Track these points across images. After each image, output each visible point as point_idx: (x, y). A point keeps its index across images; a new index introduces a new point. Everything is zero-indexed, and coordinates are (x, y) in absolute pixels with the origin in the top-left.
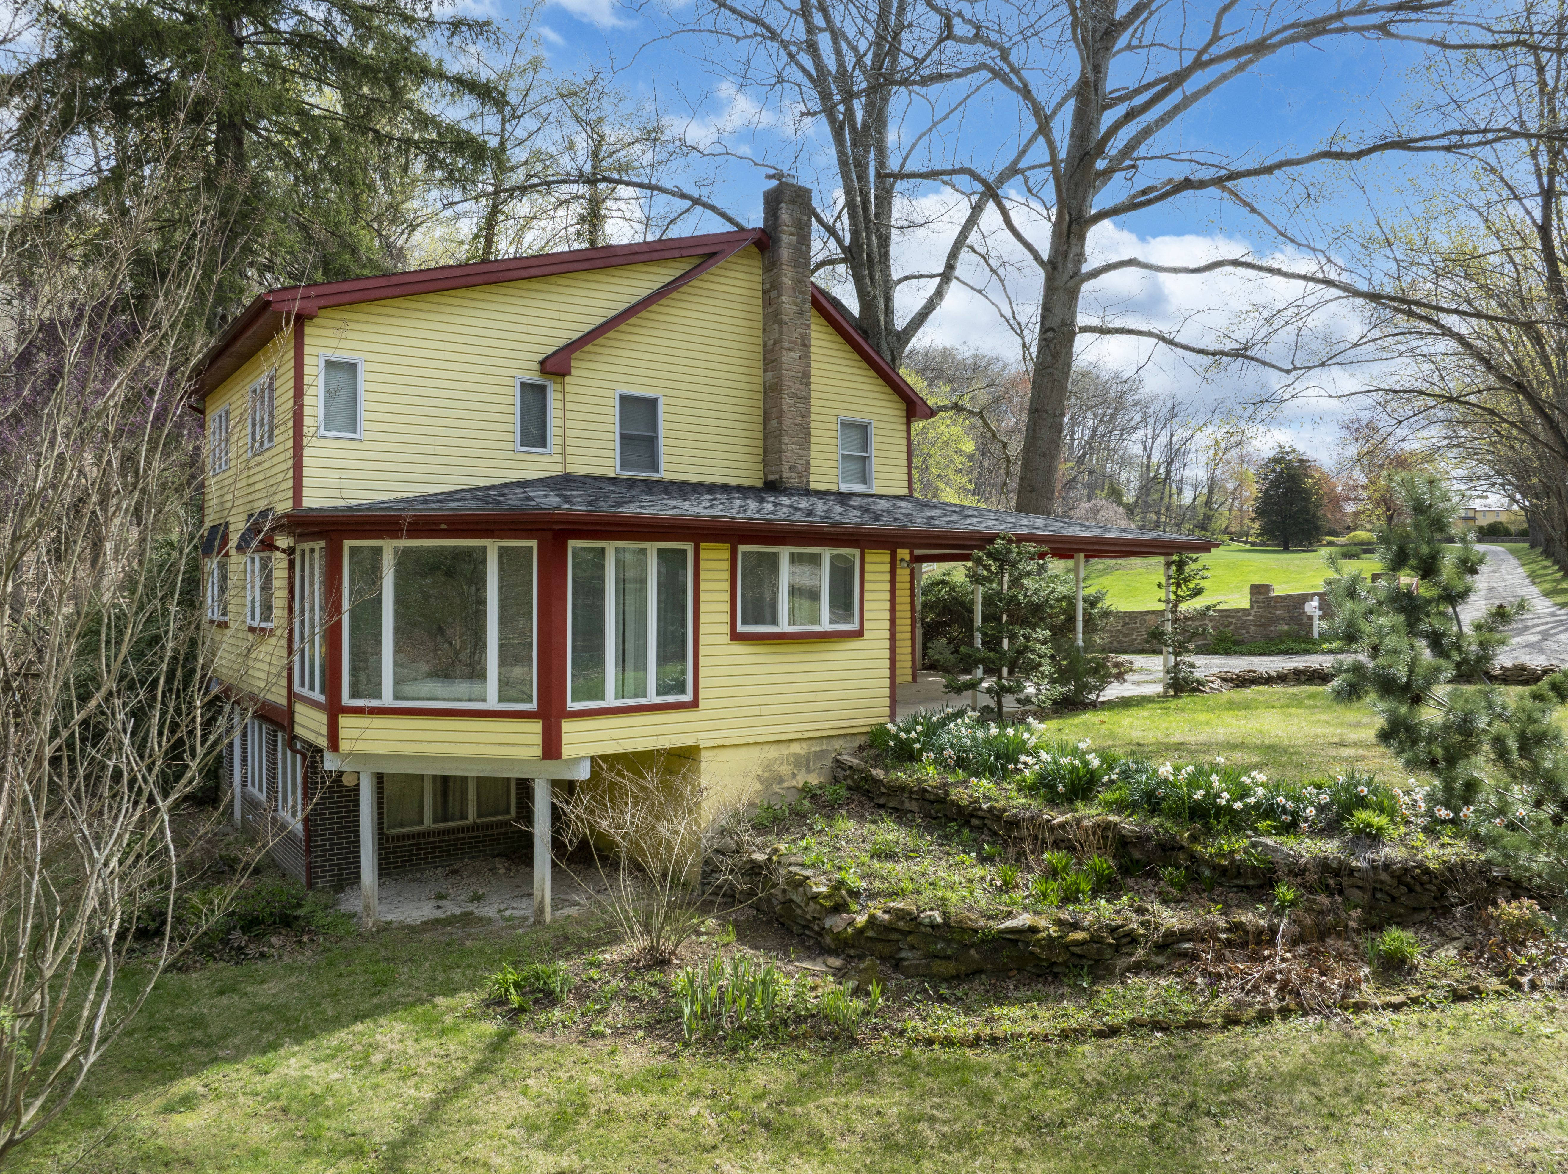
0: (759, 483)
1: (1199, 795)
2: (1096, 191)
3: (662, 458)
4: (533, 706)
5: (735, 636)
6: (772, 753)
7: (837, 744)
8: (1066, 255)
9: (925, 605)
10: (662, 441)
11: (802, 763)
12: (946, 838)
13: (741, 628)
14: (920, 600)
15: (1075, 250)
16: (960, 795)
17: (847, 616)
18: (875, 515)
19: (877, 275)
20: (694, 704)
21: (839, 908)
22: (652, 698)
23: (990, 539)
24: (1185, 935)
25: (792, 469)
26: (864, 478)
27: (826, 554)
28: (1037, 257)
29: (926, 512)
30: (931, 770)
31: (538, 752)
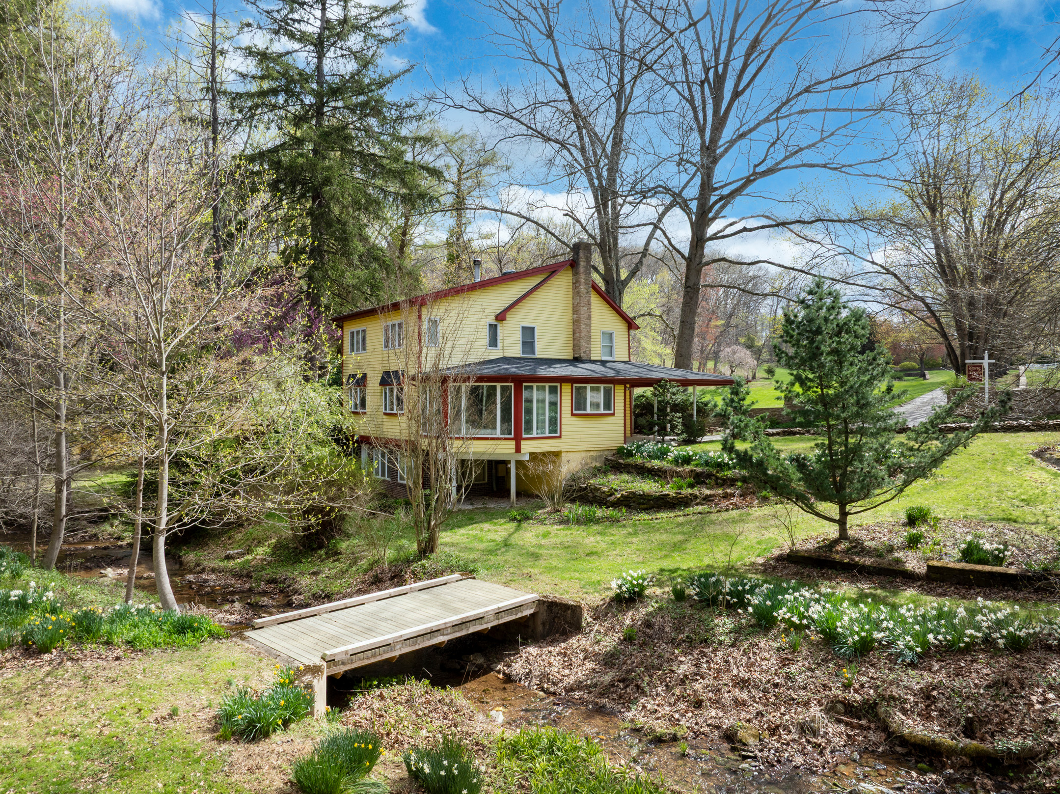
0: (571, 358)
1: (719, 460)
2: (709, 226)
3: (536, 350)
4: (512, 436)
5: (573, 415)
6: (584, 454)
7: (606, 453)
8: (695, 255)
9: (636, 406)
10: (536, 343)
11: (594, 459)
12: (644, 478)
13: (575, 412)
14: (633, 403)
15: (699, 253)
16: (649, 465)
17: (609, 409)
18: (618, 372)
19: (613, 255)
20: (560, 437)
21: (611, 495)
22: (547, 435)
23: (659, 380)
24: (711, 496)
25: (584, 352)
26: (611, 355)
27: (602, 386)
28: (683, 256)
29: (637, 370)
30: (639, 459)
31: (514, 451)
